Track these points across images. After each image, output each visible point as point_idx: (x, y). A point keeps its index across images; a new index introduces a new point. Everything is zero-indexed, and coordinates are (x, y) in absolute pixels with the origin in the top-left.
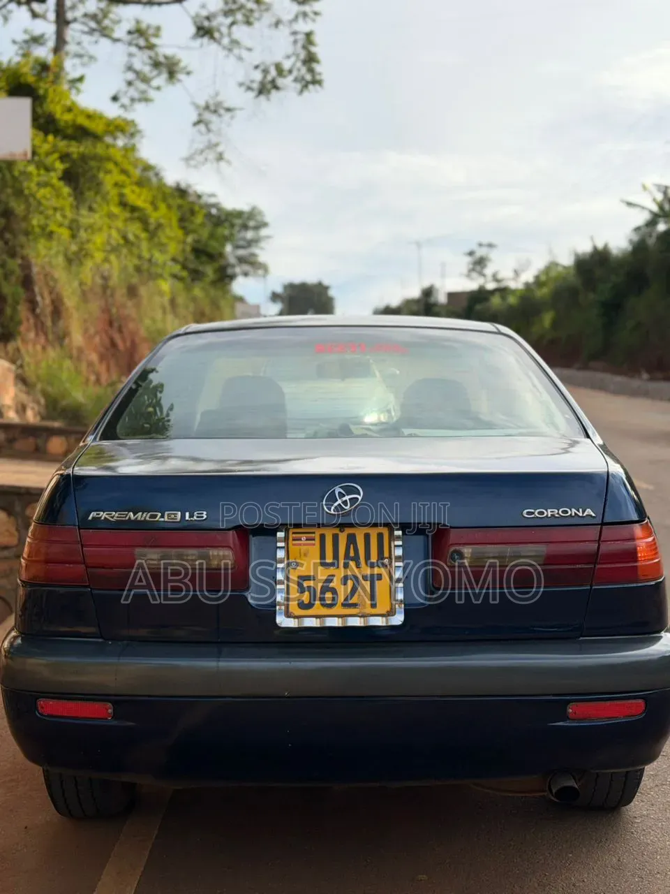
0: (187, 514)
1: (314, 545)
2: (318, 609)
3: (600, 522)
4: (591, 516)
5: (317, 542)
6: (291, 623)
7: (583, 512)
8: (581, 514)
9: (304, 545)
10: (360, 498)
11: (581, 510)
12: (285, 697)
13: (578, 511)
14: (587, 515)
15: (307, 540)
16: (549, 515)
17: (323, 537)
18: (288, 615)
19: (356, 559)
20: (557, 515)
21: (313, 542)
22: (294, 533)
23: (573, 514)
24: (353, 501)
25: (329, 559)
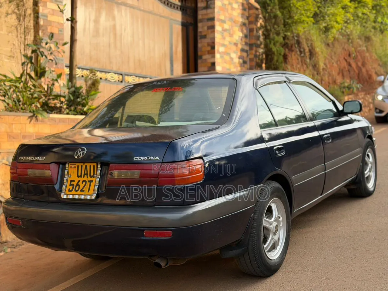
0: (40, 158)
1: (75, 169)
2: (73, 192)
3: (161, 162)
4: (158, 159)
5: (76, 168)
6: (65, 197)
7: (155, 158)
8: (154, 159)
9: (73, 169)
10: (85, 152)
11: (154, 157)
12: (59, 222)
13: (153, 157)
14: (156, 159)
15: (74, 167)
16: (143, 159)
17: (78, 166)
18: (65, 194)
19: (87, 174)
20: (145, 159)
21: (75, 168)
22: (70, 165)
23: (151, 159)
24: (83, 153)
25: (79, 175)
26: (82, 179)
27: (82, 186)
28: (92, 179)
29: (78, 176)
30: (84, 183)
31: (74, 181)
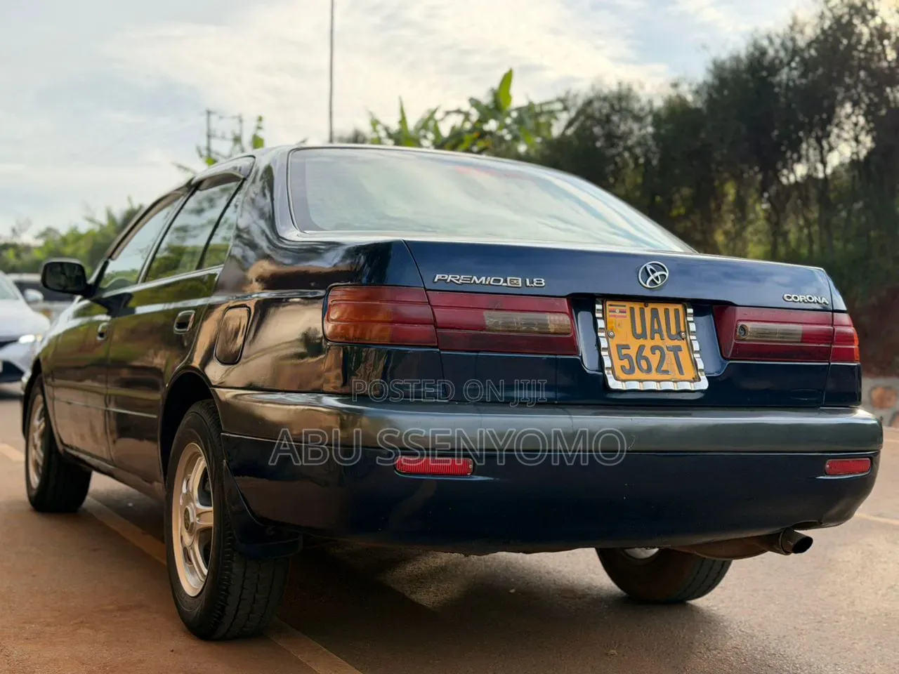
0: (528, 280)
1: (625, 317)
2: (638, 374)
3: (831, 309)
5: (628, 314)
6: (621, 386)
8: (820, 301)
9: (619, 316)
10: (667, 275)
13: (818, 299)
15: (620, 312)
16: (801, 301)
17: (632, 309)
18: (616, 379)
19: (660, 331)
20: (806, 301)
21: (625, 314)
22: (611, 305)
23: (815, 301)
24: (663, 277)
25: (639, 331)
26: (649, 343)
27: (655, 360)
28: (676, 343)
29: (637, 337)
30: (658, 352)
31: (627, 347)
